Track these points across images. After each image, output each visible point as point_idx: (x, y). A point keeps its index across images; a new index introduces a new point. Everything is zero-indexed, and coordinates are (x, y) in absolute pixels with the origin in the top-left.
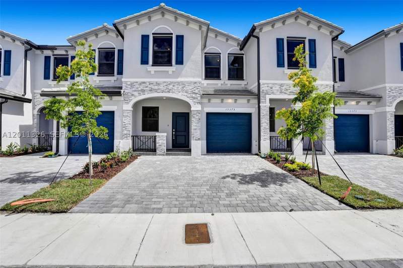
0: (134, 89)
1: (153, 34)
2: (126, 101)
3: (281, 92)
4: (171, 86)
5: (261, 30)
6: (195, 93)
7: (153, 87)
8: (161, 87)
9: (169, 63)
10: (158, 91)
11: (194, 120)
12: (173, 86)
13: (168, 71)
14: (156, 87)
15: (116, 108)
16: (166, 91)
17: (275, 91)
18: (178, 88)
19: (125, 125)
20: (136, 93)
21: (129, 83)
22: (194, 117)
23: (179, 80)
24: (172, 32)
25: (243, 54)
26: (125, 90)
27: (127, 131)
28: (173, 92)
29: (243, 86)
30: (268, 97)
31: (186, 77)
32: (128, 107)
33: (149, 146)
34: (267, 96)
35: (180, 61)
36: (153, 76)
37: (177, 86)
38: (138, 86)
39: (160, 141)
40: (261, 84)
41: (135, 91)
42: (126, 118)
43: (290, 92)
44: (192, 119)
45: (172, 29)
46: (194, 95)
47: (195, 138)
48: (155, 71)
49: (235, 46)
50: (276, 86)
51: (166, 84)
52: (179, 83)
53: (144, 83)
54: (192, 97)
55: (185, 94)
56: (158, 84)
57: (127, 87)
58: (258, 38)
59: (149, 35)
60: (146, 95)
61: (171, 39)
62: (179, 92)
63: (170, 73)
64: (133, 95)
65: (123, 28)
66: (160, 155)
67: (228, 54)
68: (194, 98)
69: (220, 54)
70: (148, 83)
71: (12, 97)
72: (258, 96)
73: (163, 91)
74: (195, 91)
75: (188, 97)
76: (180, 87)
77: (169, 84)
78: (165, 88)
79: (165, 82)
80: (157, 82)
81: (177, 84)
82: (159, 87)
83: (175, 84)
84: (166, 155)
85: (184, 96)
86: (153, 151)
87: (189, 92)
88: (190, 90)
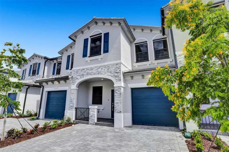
0: (78, 74)
1: (90, 37)
2: (73, 83)
4: (100, 70)
6: (117, 72)
7: (89, 72)
8: (94, 71)
9: (99, 53)
10: (92, 74)
11: (117, 95)
12: (102, 69)
13: (98, 59)
14: (91, 71)
15: (68, 88)
16: (97, 73)
19: (72, 99)
20: (79, 77)
21: (75, 71)
22: (116, 92)
23: (106, 64)
24: (102, 32)
25: (166, 38)
26: (73, 76)
27: (72, 104)
28: (101, 74)
29: (169, 63)
31: (111, 61)
32: (74, 87)
35: (106, 50)
36: (89, 64)
37: (104, 69)
38: (80, 72)
39: (92, 113)
40: (177, 56)
41: (79, 75)
42: (72, 95)
46: (116, 74)
47: (117, 111)
48: (90, 60)
49: (159, 34)
51: (97, 68)
53: (84, 69)
54: (115, 76)
55: (110, 74)
57: (74, 74)
59: (88, 39)
60: (85, 77)
62: (105, 73)
63: (100, 59)
64: (77, 78)
65: (75, 38)
66: (91, 124)
67: (153, 40)
69: (147, 42)
70: (86, 69)
71: (32, 85)
72: (176, 68)
73: (95, 73)
74: (116, 70)
75: (111, 76)
76: (106, 69)
77: (99, 68)
78: (96, 71)
79: (96, 67)
80: (91, 68)
81: (104, 67)
82: (93, 71)
83: (103, 68)
84: (95, 125)
85: (109, 75)
86: (87, 121)
87: (113, 72)
88: (113, 71)
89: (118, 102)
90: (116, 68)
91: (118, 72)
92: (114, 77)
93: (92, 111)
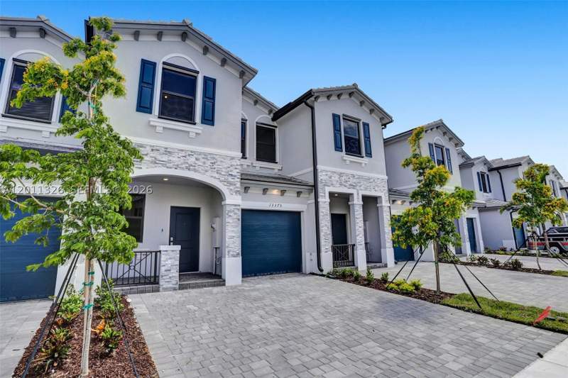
1: (164, 63)
3: (341, 184)
4: (192, 160)
5: (317, 98)
6: (232, 175)
7: (159, 157)
8: (174, 159)
9: (189, 119)
10: (168, 165)
11: (231, 222)
12: (197, 159)
13: (188, 132)
14: (165, 158)
17: (334, 183)
18: (204, 163)
22: (230, 216)
23: (208, 150)
24: (198, 69)
25: (276, 127)
28: (195, 171)
29: (276, 171)
30: (328, 189)
31: (219, 146)
33: (143, 273)
34: (326, 187)
35: (209, 119)
36: (159, 136)
37: (203, 160)
39: (169, 261)
40: (319, 171)
43: (350, 185)
44: (227, 220)
45: (198, 66)
46: (230, 179)
47: (231, 253)
50: (335, 175)
51: (183, 154)
52: (206, 155)
54: (228, 182)
55: (217, 176)
56: (168, 152)
58: (312, 108)
59: (155, 64)
61: (194, 80)
62: (206, 171)
63: (192, 135)
66: (166, 289)
67: (257, 123)
68: (231, 184)
69: (246, 120)
70: (149, 149)
72: (314, 188)
73: (178, 165)
74: (231, 171)
75: (221, 181)
76: (208, 163)
77: (189, 155)
78: (182, 161)
79: (182, 150)
80: (166, 148)
81: (203, 156)
82: (171, 158)
83: (200, 157)
84: (179, 289)
85: (215, 178)
86: (152, 283)
87: (223, 173)
88: (223, 170)
89: (234, 235)
90: (232, 166)
91: (235, 176)
92: (225, 183)
93: (170, 259)
